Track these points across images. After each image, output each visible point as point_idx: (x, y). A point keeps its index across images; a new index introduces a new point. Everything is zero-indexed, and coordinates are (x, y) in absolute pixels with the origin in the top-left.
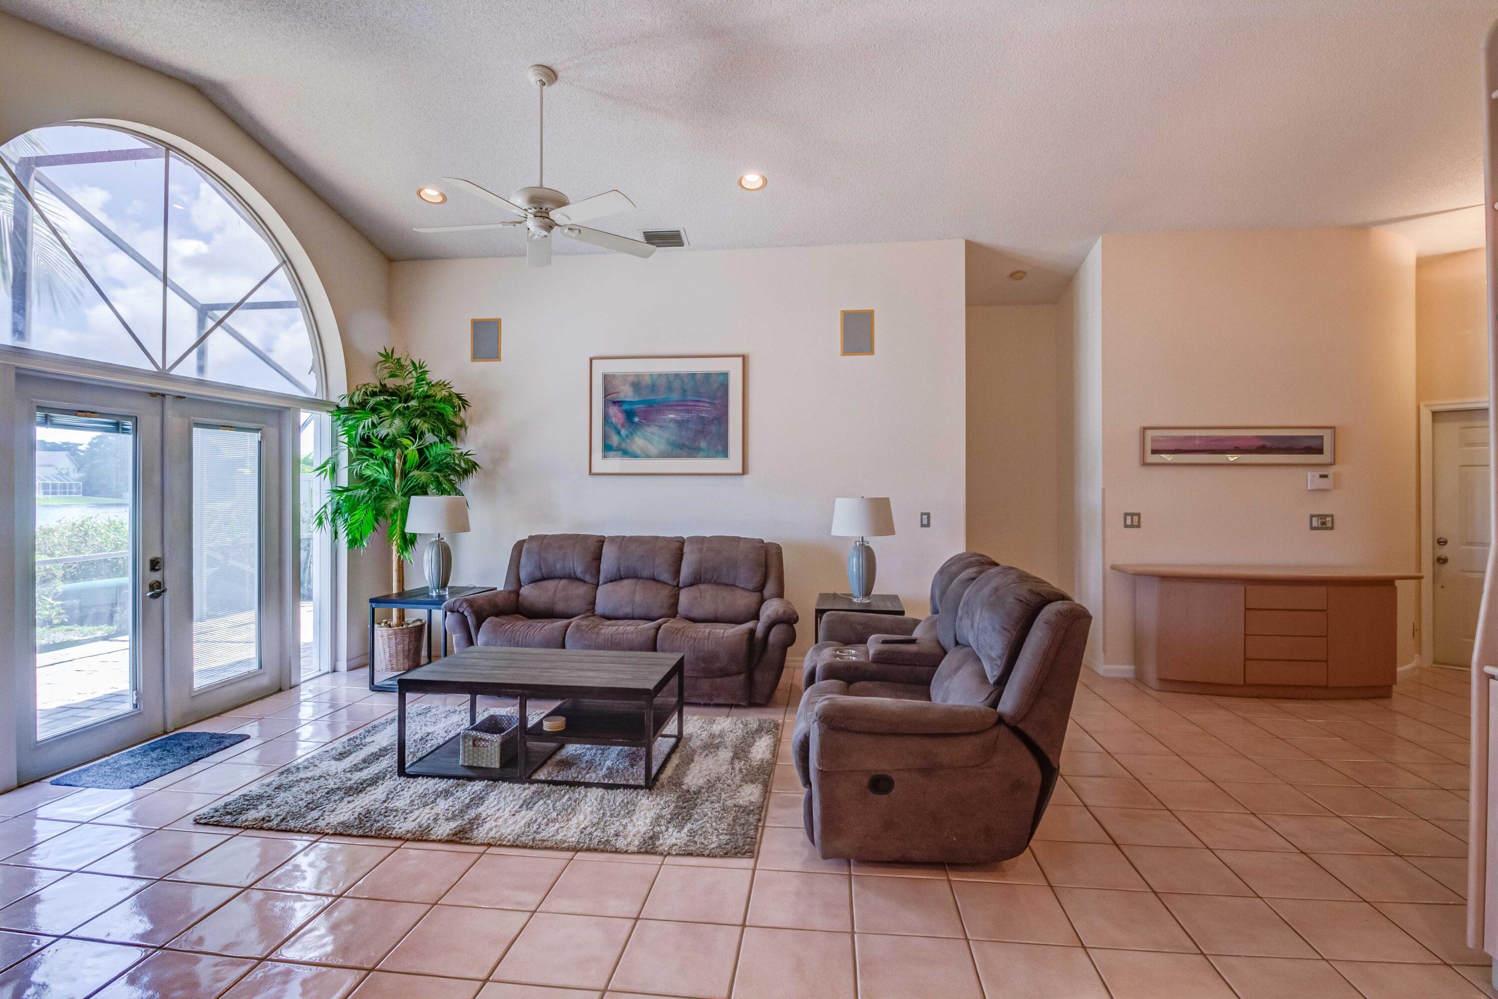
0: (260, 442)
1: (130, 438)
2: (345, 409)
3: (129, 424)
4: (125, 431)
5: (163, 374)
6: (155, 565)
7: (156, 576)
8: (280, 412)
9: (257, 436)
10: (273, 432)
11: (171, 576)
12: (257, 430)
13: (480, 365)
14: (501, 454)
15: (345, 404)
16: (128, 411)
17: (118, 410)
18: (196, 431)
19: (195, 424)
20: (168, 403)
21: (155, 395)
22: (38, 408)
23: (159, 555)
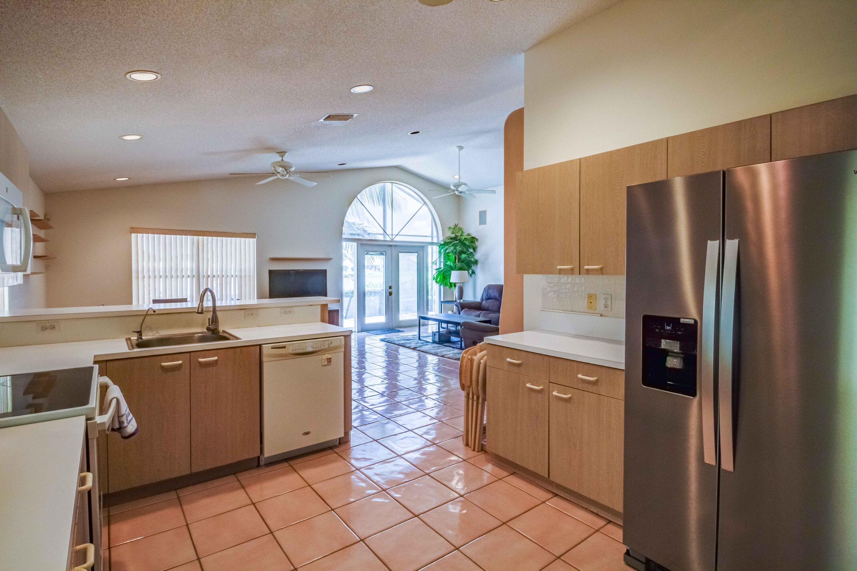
0: (417, 256)
1: (385, 256)
2: (443, 244)
3: (384, 253)
4: (383, 255)
5: (392, 241)
6: (390, 288)
7: (390, 290)
8: (423, 247)
9: (416, 254)
10: (421, 253)
11: (393, 290)
12: (416, 252)
13: (482, 226)
14: (486, 256)
15: (442, 243)
16: (383, 250)
17: (382, 250)
18: (400, 254)
19: (400, 252)
20: (393, 247)
21: (390, 246)
22: (366, 251)
23: (391, 285)
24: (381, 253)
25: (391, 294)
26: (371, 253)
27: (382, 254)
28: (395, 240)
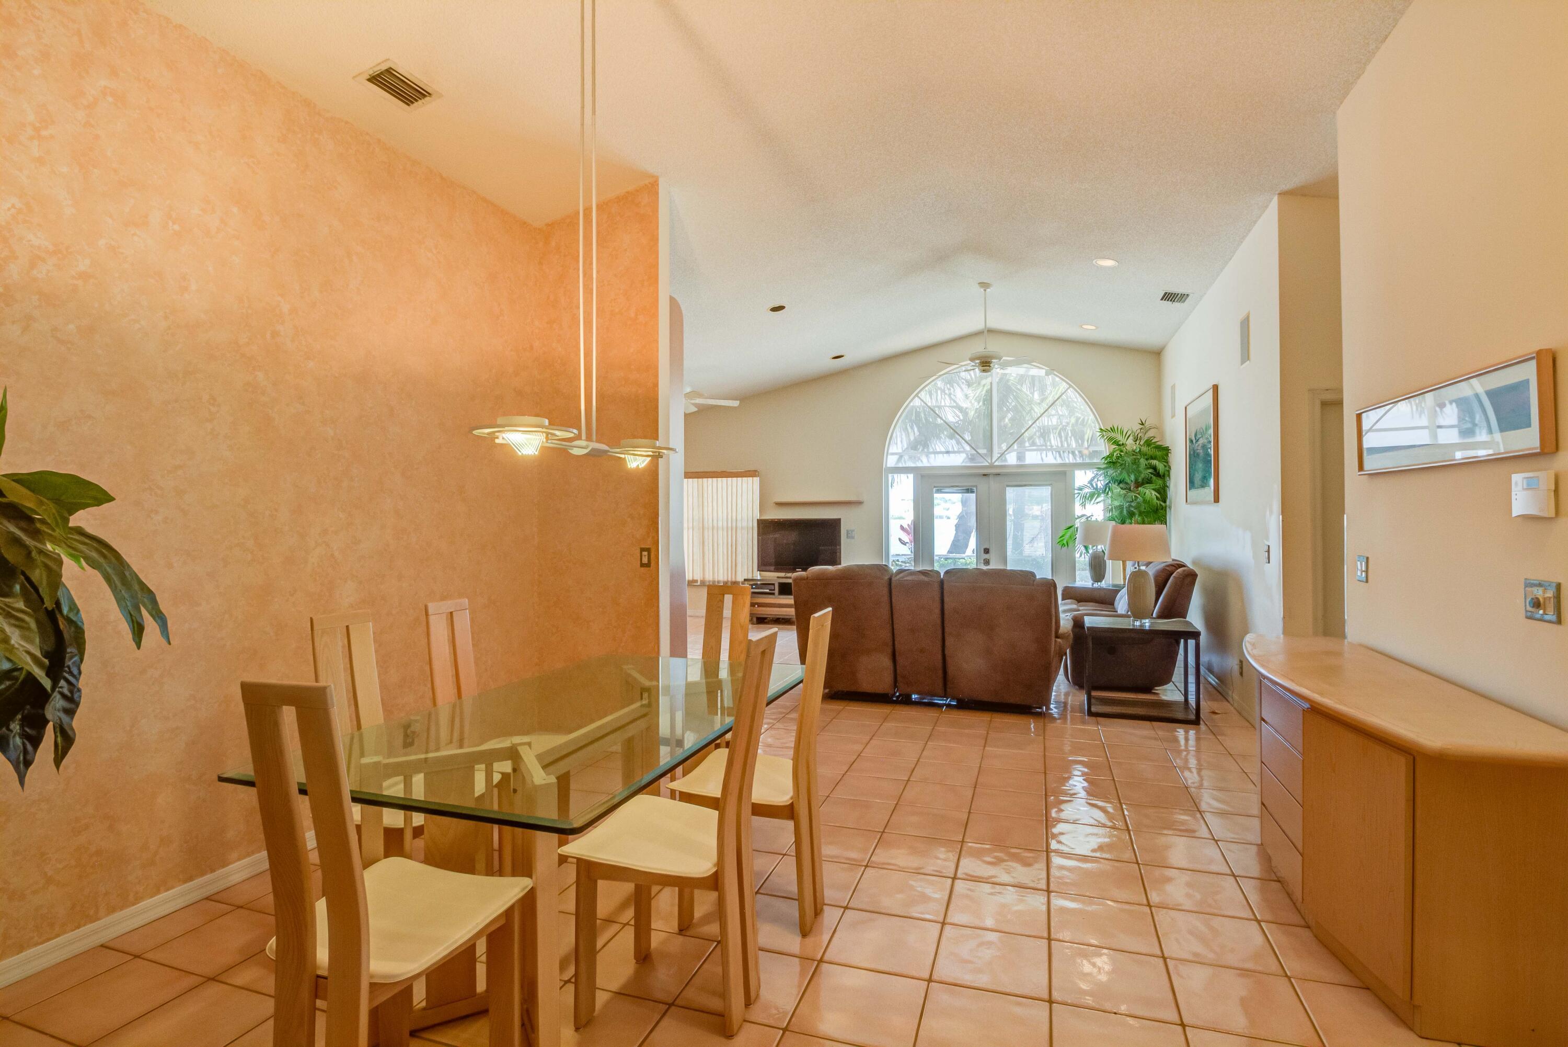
6: (987, 551)
7: (987, 556)
8: (1064, 473)
10: (1060, 485)
11: (993, 556)
12: (1048, 485)
16: (974, 484)
17: (968, 484)
18: (1007, 489)
19: (1008, 486)
20: (991, 478)
21: (984, 475)
22: (935, 487)
23: (988, 547)
24: (968, 490)
25: (987, 562)
28: (996, 463)
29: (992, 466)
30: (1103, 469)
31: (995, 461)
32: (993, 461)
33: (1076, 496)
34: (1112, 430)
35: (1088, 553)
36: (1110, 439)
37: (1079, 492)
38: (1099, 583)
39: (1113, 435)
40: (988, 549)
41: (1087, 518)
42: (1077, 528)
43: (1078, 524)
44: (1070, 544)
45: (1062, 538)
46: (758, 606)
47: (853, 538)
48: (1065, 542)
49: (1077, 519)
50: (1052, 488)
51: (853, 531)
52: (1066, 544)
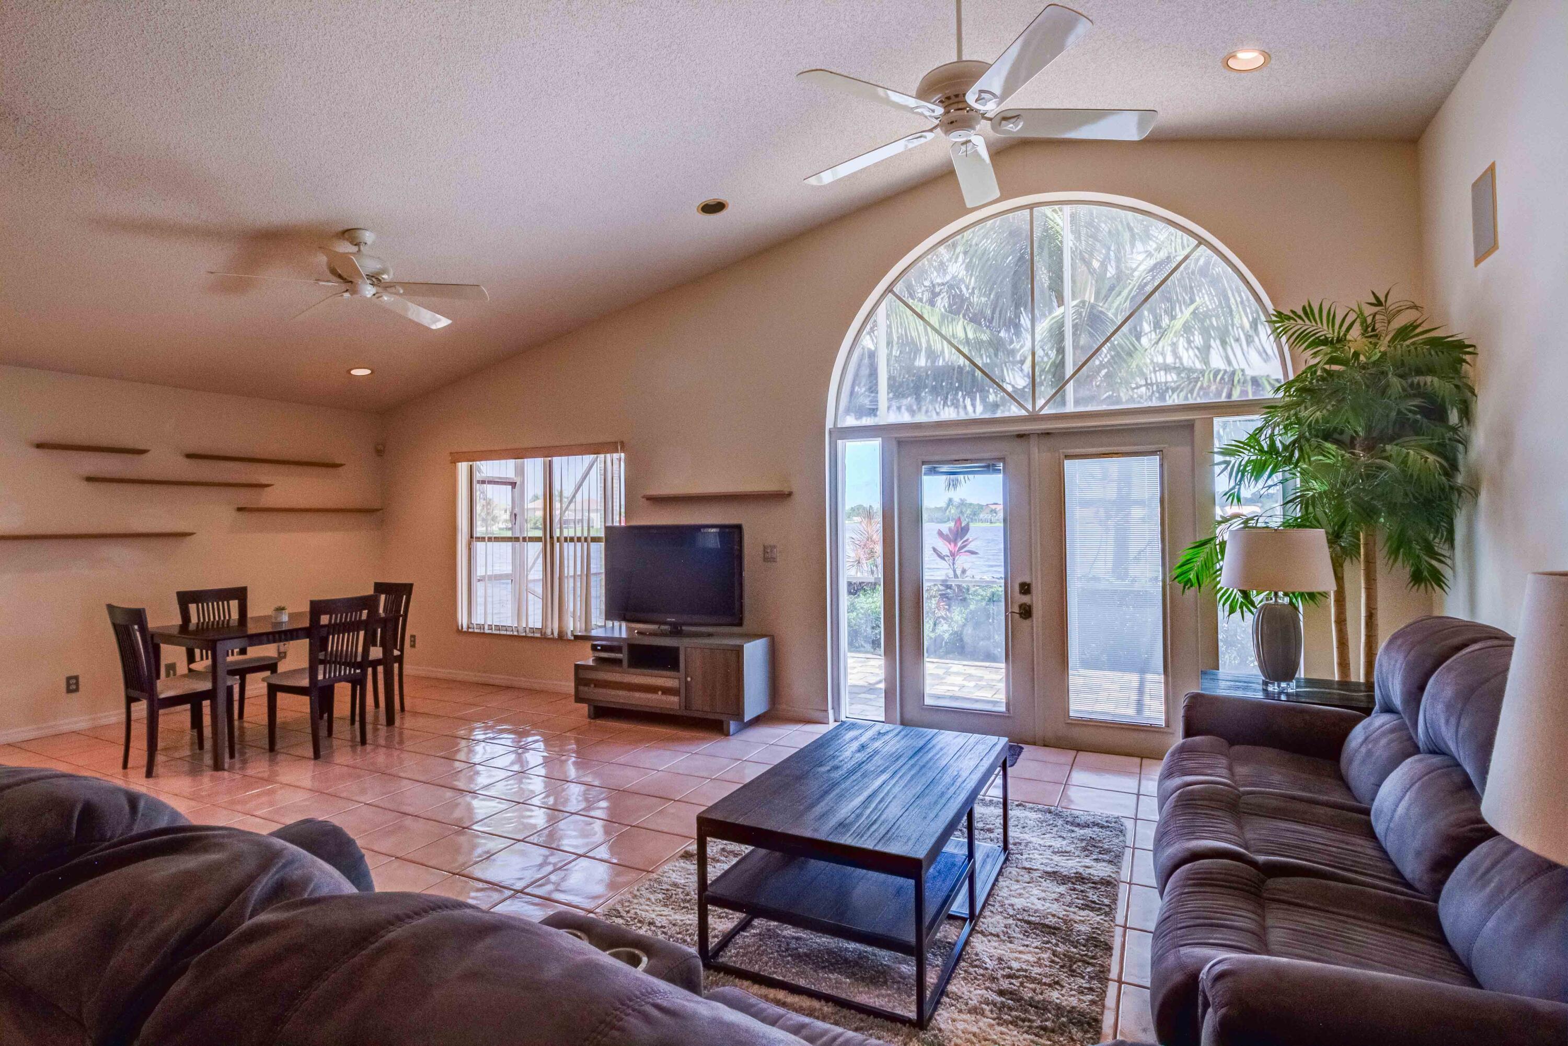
0: (1160, 466)
1: (1002, 474)
3: (999, 464)
4: (996, 470)
6: (1026, 589)
7: (1025, 599)
8: (1189, 426)
9: (1157, 460)
10: (1179, 452)
11: (1037, 600)
12: (1157, 453)
13: (1482, 268)
16: (996, 454)
17: (987, 455)
18: (1067, 463)
19: (1068, 457)
20: (1033, 441)
21: (1021, 436)
22: (924, 463)
23: (1027, 580)
24: (988, 467)
25: (1026, 612)
26: (945, 468)
27: (990, 468)
28: (1046, 411)
29: (1034, 417)
30: (1288, 407)
31: (1042, 408)
32: (1037, 409)
33: (1217, 469)
34: (1308, 312)
35: (1253, 604)
36: (1301, 338)
37: (1228, 458)
38: (1283, 685)
39: (1308, 326)
40: (1029, 585)
41: (1246, 522)
42: (1223, 544)
43: (1224, 533)
44: (1206, 582)
45: (1185, 568)
46: (595, 686)
47: (773, 560)
48: (1192, 576)
49: (1220, 523)
50: (1162, 460)
51: (775, 547)
52: (1194, 580)
